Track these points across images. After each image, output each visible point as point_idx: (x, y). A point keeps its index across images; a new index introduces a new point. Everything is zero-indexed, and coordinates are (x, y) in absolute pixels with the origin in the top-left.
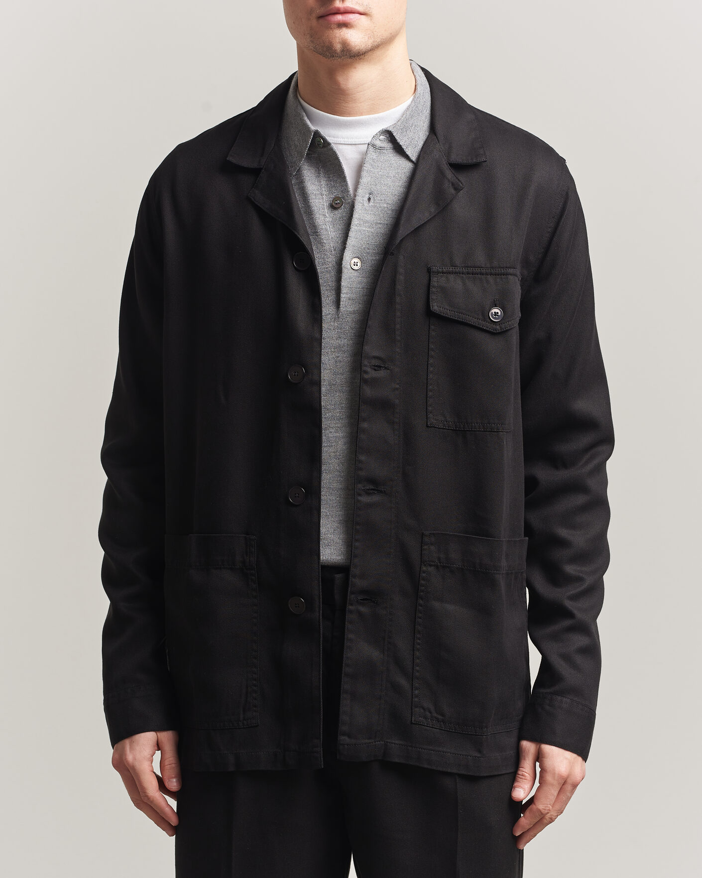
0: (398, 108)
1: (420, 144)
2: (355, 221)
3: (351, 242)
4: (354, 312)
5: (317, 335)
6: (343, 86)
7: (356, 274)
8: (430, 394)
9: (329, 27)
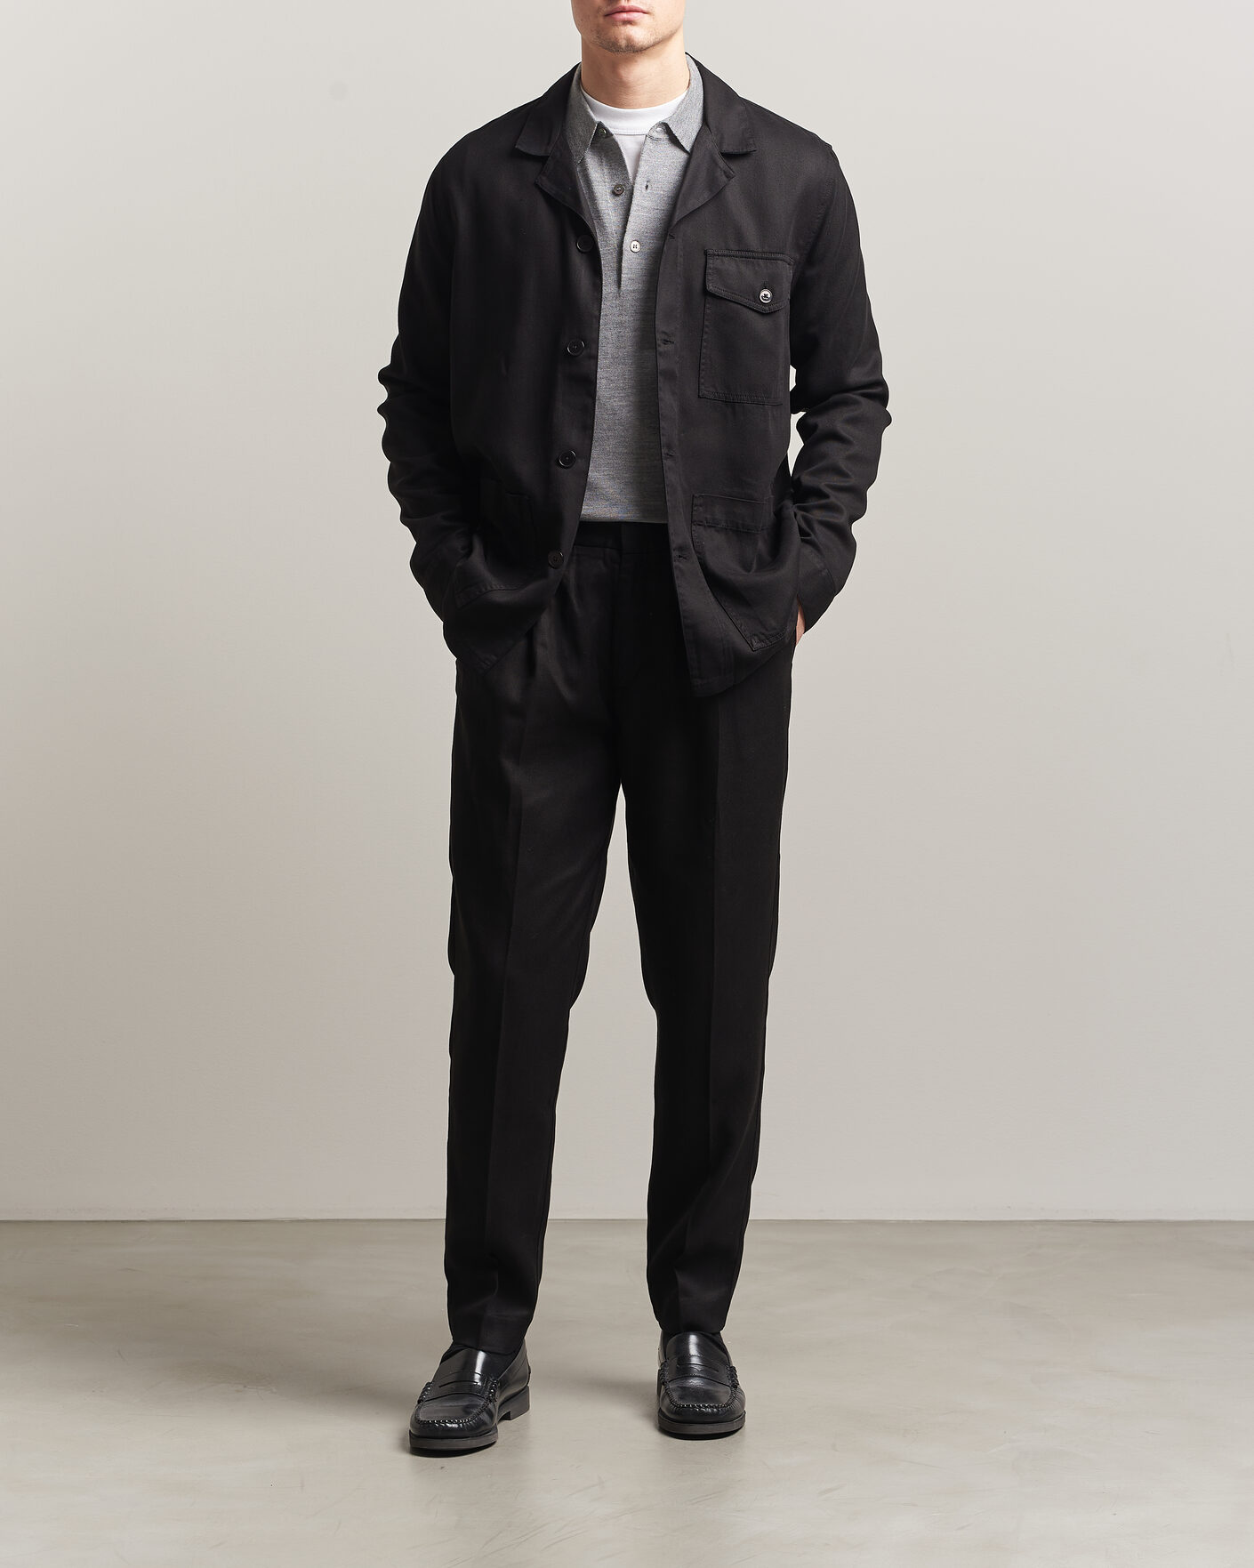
0: (674, 101)
1: (694, 135)
2: (634, 207)
3: (629, 226)
4: (634, 291)
5: (597, 313)
6: (624, 79)
7: (635, 256)
8: (702, 367)
9: (615, 24)
